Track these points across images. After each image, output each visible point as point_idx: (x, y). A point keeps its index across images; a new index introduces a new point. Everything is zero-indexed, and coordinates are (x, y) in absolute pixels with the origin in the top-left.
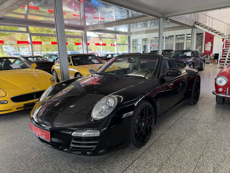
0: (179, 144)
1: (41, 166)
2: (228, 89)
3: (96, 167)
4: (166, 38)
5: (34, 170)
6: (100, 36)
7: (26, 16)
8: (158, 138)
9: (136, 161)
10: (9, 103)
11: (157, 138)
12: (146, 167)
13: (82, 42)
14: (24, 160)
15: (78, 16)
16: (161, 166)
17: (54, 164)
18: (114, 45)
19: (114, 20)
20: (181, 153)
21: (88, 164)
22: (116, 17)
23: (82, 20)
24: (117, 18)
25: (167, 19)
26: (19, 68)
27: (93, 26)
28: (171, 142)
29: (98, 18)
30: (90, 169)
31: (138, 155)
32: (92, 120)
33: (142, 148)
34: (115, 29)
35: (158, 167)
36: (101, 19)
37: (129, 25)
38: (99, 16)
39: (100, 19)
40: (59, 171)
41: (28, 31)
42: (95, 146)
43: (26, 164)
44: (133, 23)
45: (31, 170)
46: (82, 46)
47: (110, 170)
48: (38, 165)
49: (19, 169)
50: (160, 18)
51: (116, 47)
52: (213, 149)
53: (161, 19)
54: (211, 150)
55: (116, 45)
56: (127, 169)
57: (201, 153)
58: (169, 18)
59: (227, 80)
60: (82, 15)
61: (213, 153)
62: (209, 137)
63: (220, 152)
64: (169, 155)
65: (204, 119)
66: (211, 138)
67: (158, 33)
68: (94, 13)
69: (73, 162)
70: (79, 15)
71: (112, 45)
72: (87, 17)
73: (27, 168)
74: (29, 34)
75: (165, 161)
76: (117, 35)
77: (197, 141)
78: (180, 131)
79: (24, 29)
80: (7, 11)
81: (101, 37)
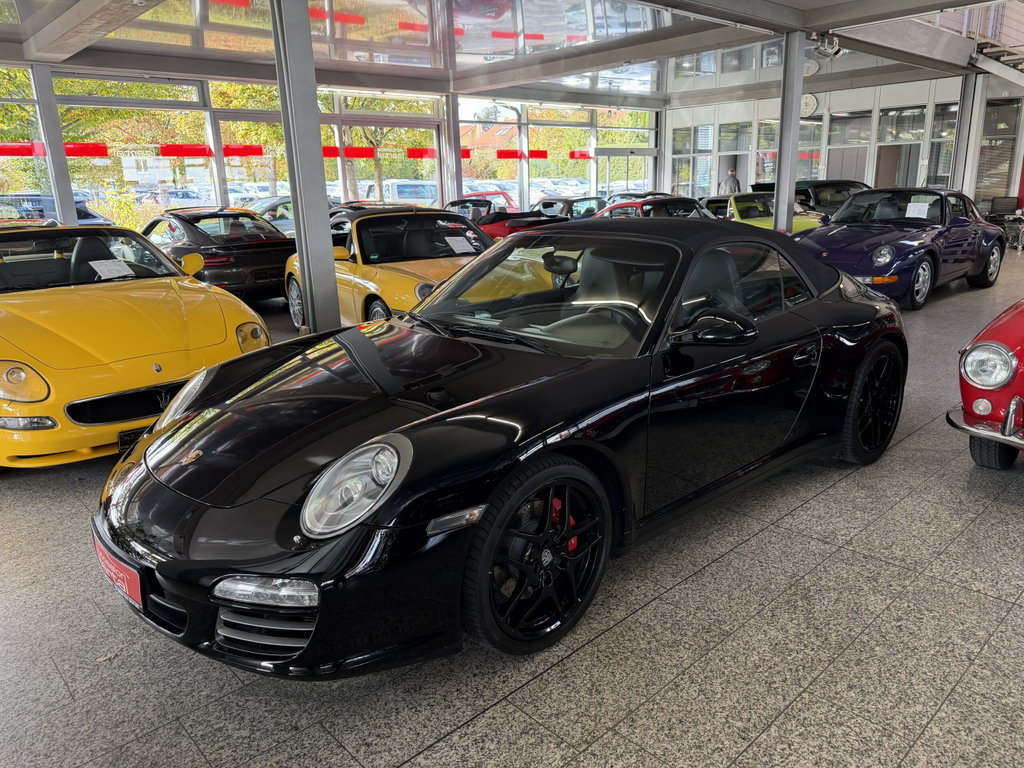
0: (709, 650)
1: (120, 697)
2: (1013, 407)
3: (320, 722)
4: (833, 119)
5: (87, 712)
6: (519, 116)
7: (197, 34)
8: (623, 614)
9: (489, 713)
10: (60, 426)
11: (619, 614)
12: (522, 742)
13: (435, 147)
14: (66, 667)
15: (423, 28)
16: (584, 746)
17: (169, 691)
18: (584, 156)
19: (590, 40)
20: (695, 695)
21: (294, 707)
22: (596, 26)
23: (440, 47)
24: (602, 33)
25: (823, 35)
26: (125, 277)
27: (493, 71)
28: (675, 641)
29: (514, 35)
30: (296, 728)
31: (512, 684)
32: (297, 539)
33: (538, 659)
34: (594, 80)
35: (570, 746)
36: (527, 37)
37: (659, 62)
38: (520, 28)
39: (521, 38)
40: (175, 724)
41: (204, 103)
42: (304, 644)
43: (66, 684)
44: (680, 54)
45: (78, 710)
46: (435, 162)
47: (369, 740)
48: (108, 690)
49: (38, 699)
50: (790, 31)
51: (592, 164)
52: (850, 687)
53: (798, 39)
54: (837, 693)
55: (592, 154)
56: (441, 744)
57: (782, 705)
58: (837, 31)
59: (1014, 363)
60: (441, 22)
61: (841, 708)
62: (859, 630)
63: (872, 708)
64: (637, 700)
65: (877, 543)
66: (865, 638)
67: (780, 99)
68: (499, 14)
69: (241, 692)
70: (426, 22)
71: (577, 155)
72: (460, 32)
73: (66, 702)
74: (206, 115)
75: (610, 724)
76: (601, 110)
77: (791, 646)
78: (737, 593)
79: (191, 94)
80: (109, 23)
81: (524, 121)
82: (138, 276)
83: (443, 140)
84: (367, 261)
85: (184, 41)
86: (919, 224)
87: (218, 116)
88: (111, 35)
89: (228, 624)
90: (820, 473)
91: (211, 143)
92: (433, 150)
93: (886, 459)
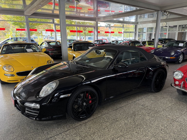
0: (113, 123)
3: (42, 129)
5: (6, 123)
6: (109, 25)
7: (53, 11)
8: (100, 115)
9: (70, 130)
10: (15, 76)
11: (99, 115)
12: (74, 136)
14: (6, 115)
15: (92, 10)
16: (84, 138)
18: (121, 33)
19: (123, 12)
20: (107, 131)
22: (125, 9)
23: (95, 13)
25: (165, 11)
26: (31, 52)
27: (104, 17)
28: (107, 121)
29: (109, 11)
30: (37, 129)
31: (76, 126)
33: (82, 122)
34: (124, 19)
35: (82, 137)
36: (111, 11)
37: (136, 16)
38: (110, 10)
39: (110, 11)
41: (53, 23)
42: (37, 115)
43: (5, 118)
44: (141, 14)
46: (94, 33)
47: (48, 132)
50: (158, 11)
51: (123, 34)
52: (136, 132)
53: (160, 12)
54: (133, 133)
55: (123, 32)
56: (60, 134)
57: (122, 134)
58: (168, 11)
60: (96, 9)
61: (133, 136)
62: (142, 122)
63: (139, 137)
64: (96, 131)
65: (153, 107)
66: (143, 124)
67: (156, 24)
68: (107, 7)
71: (120, 33)
72: (99, 10)
73: (4, 121)
74: (54, 24)
75: (90, 134)
76: (125, 25)
77: (128, 124)
78: (122, 114)
79: (51, 21)
81: (110, 26)
82: (33, 52)
83: (95, 30)
84: (74, 51)
85: (51, 12)
86: (181, 47)
87: (56, 25)
88: (37, 11)
89: (27, 110)
90: (147, 93)
91: (54, 29)
92: (93, 31)
93: (161, 92)
